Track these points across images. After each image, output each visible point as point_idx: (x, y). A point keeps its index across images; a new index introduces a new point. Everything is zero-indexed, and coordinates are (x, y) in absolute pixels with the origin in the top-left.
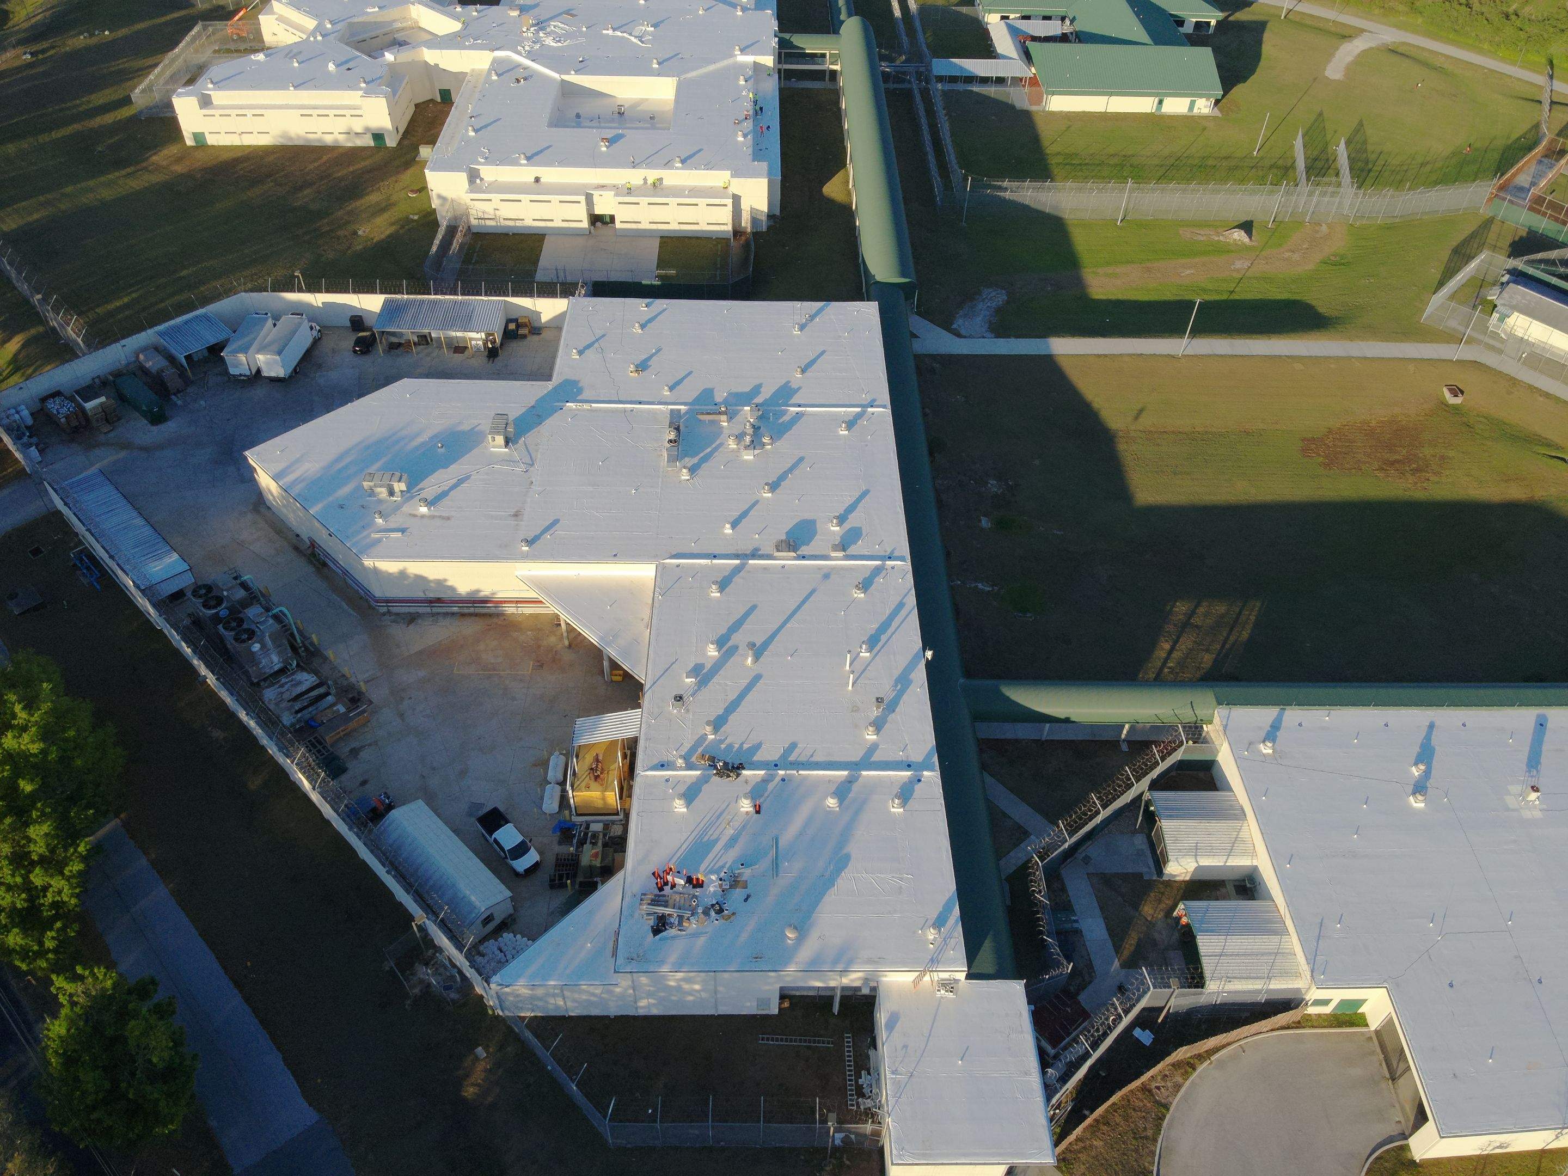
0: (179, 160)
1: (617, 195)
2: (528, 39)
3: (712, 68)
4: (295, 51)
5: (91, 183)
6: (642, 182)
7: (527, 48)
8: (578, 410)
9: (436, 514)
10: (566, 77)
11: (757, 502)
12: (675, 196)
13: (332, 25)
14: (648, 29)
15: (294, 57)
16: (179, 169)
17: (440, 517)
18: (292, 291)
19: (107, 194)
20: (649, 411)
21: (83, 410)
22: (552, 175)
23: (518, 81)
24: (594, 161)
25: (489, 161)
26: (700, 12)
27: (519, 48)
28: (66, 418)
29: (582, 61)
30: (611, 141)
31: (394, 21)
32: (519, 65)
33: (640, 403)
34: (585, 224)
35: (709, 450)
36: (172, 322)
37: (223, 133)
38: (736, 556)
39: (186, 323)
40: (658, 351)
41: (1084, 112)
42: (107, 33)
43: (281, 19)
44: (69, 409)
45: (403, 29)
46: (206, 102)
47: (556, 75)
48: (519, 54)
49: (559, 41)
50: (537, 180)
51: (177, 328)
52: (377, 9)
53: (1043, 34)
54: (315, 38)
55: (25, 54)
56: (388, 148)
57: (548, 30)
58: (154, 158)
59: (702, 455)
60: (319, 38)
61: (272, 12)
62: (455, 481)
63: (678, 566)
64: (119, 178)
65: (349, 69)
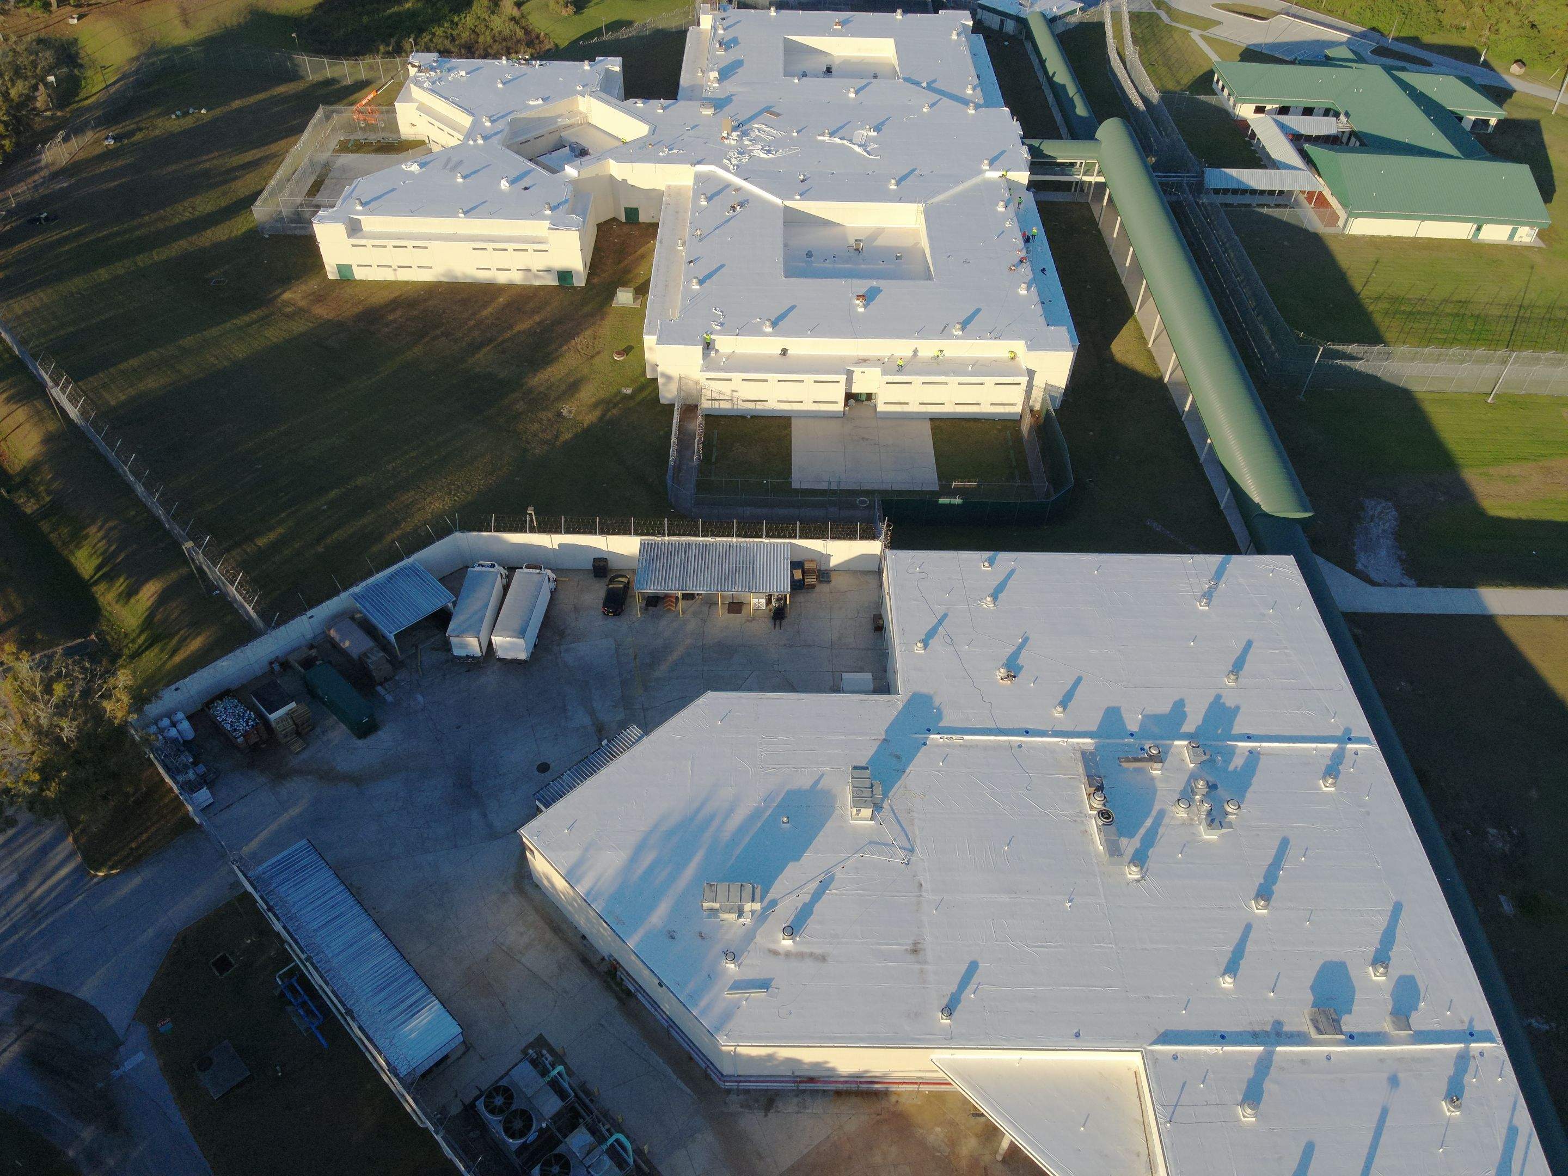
0: (319, 298)
1: (885, 373)
2: (732, 148)
3: (959, 188)
4: (455, 159)
5: (215, 331)
6: (910, 354)
7: (734, 161)
8: (948, 746)
9: (806, 949)
10: (789, 204)
11: (1248, 928)
12: (956, 373)
13: (492, 122)
14: (870, 134)
15: (454, 169)
16: (322, 312)
17: (811, 954)
18: (521, 529)
19: (240, 351)
20: (1045, 748)
21: (266, 722)
22: (801, 347)
23: (734, 208)
24: (854, 329)
25: (726, 329)
26: (925, 110)
27: (725, 161)
28: (244, 737)
29: (803, 181)
30: (868, 297)
31: (559, 116)
32: (728, 185)
33: (1027, 733)
34: (840, 407)
35: (1149, 822)
36: (370, 581)
37: (375, 266)
38: (1254, 1037)
39: (390, 578)
40: (1026, 640)
41: (1390, 237)
42: (203, 111)
43: (423, 109)
44: (247, 722)
45: (570, 126)
46: (354, 229)
47: (778, 201)
48: (726, 169)
49: (769, 152)
50: (784, 352)
51: (377, 587)
52: (540, 102)
53: (1314, 133)
54: (475, 141)
55: (107, 138)
56: (575, 288)
57: (752, 135)
58: (287, 295)
59: (1142, 831)
60: (480, 142)
61: (409, 99)
62: (814, 885)
63: (1175, 1057)
64: (249, 325)
65: (526, 189)
